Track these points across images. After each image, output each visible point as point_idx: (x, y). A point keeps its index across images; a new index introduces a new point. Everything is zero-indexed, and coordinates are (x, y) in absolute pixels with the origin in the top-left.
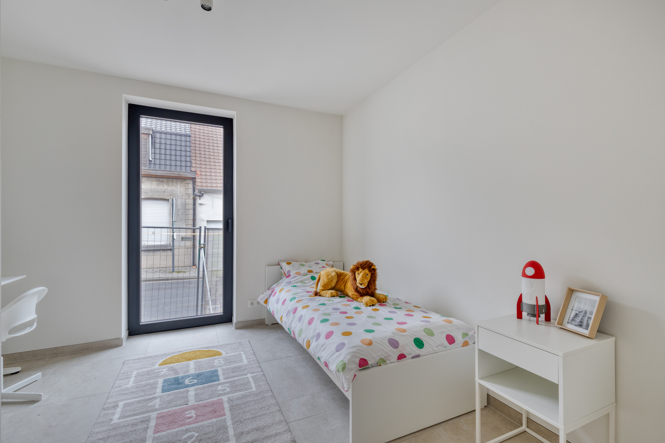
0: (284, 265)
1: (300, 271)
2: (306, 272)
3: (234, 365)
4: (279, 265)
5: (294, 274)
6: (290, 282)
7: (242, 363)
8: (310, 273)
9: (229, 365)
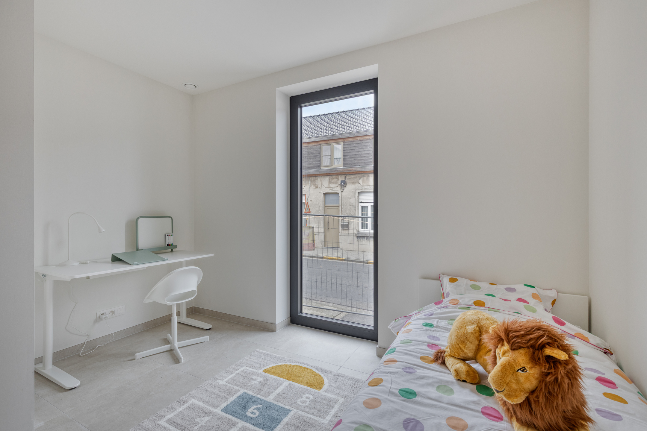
0: (446, 280)
1: (461, 298)
2: (470, 303)
3: (311, 416)
4: (439, 280)
5: (448, 301)
6: (432, 314)
7: (322, 419)
8: (476, 307)
9: (307, 412)
